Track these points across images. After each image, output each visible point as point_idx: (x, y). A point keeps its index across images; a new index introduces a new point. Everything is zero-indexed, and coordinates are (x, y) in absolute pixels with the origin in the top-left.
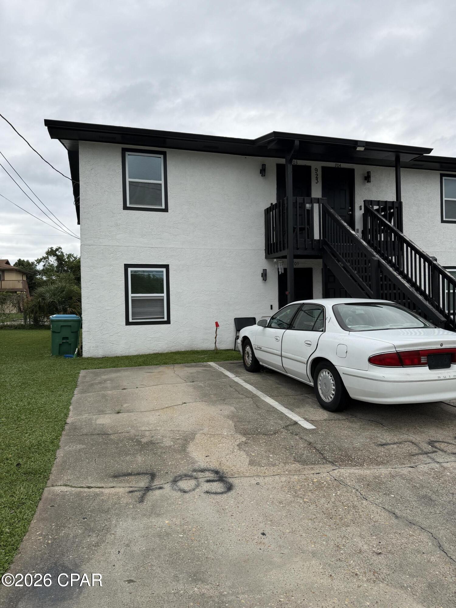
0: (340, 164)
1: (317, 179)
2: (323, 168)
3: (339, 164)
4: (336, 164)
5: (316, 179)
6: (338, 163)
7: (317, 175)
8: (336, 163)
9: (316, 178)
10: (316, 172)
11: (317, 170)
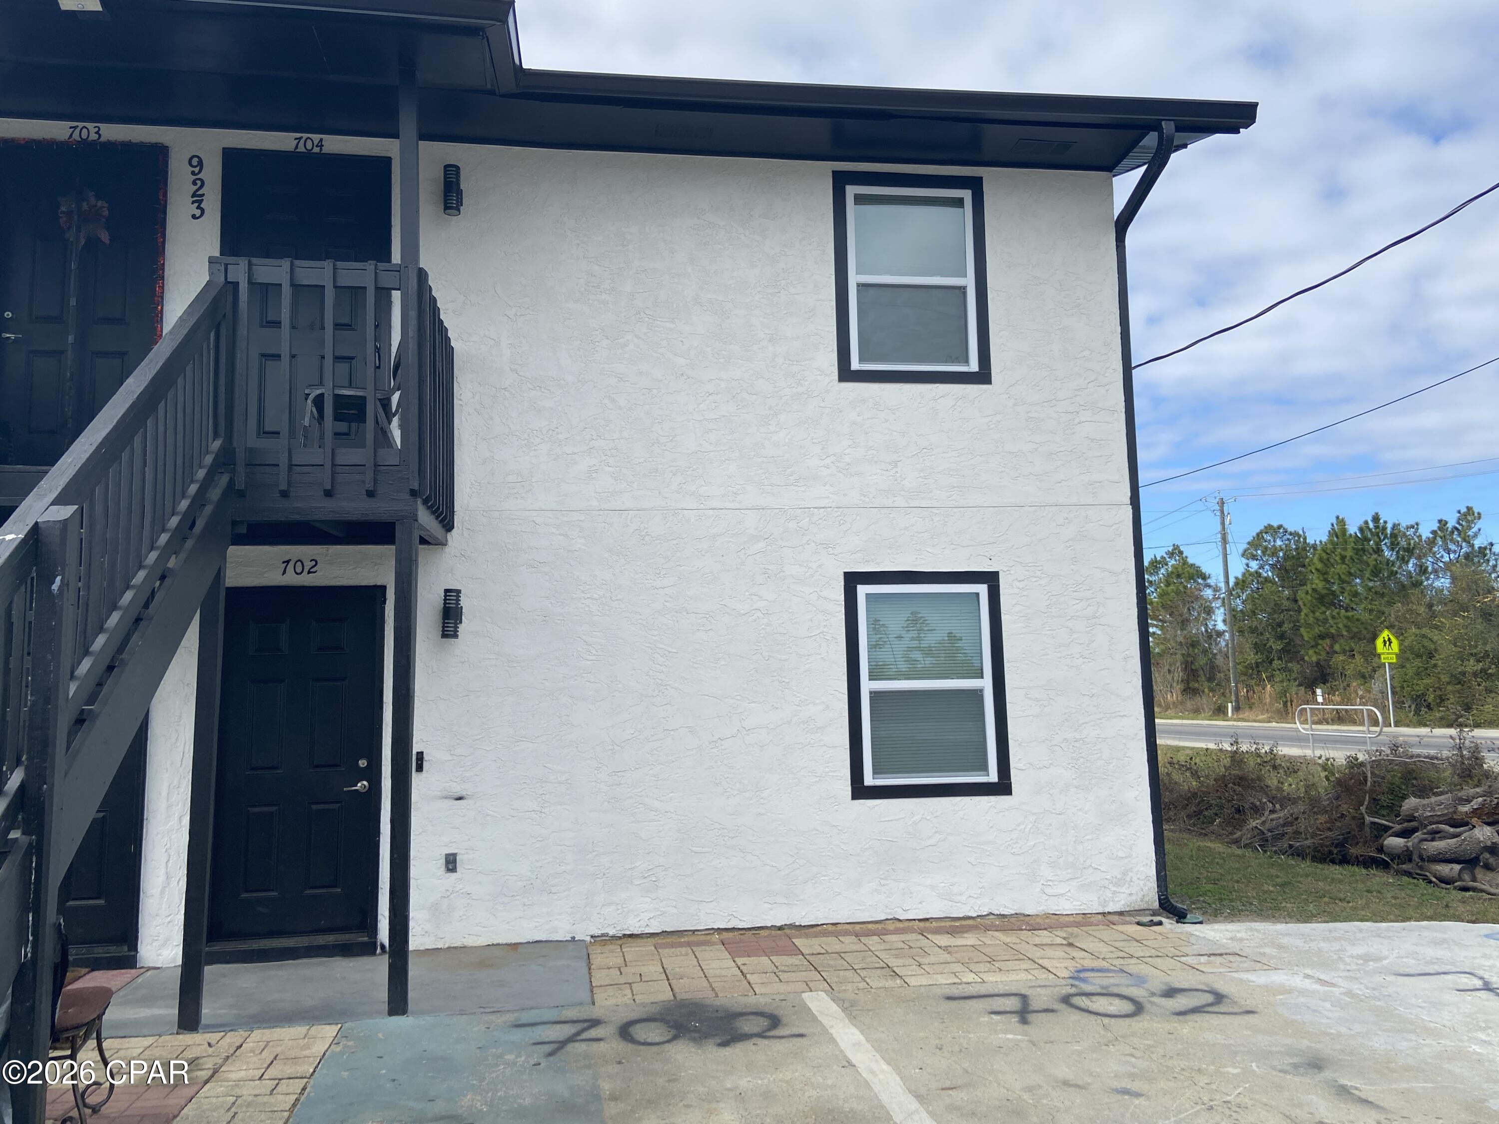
0: (321, 140)
1: (198, 199)
2: (231, 157)
3: (316, 137)
4: (300, 138)
5: (193, 202)
6: (305, 136)
7: (199, 183)
8: (298, 135)
9: (194, 195)
10: (193, 173)
11: (201, 163)
